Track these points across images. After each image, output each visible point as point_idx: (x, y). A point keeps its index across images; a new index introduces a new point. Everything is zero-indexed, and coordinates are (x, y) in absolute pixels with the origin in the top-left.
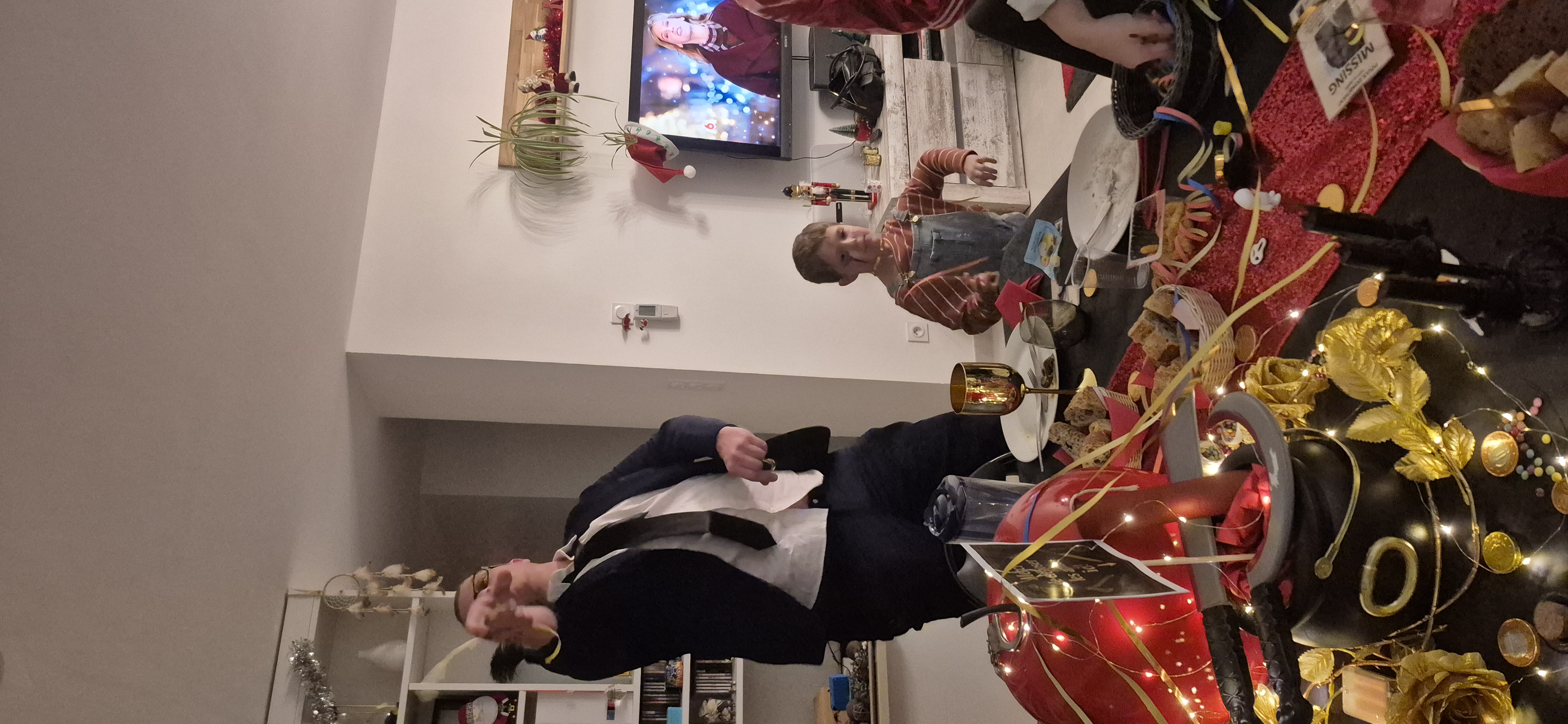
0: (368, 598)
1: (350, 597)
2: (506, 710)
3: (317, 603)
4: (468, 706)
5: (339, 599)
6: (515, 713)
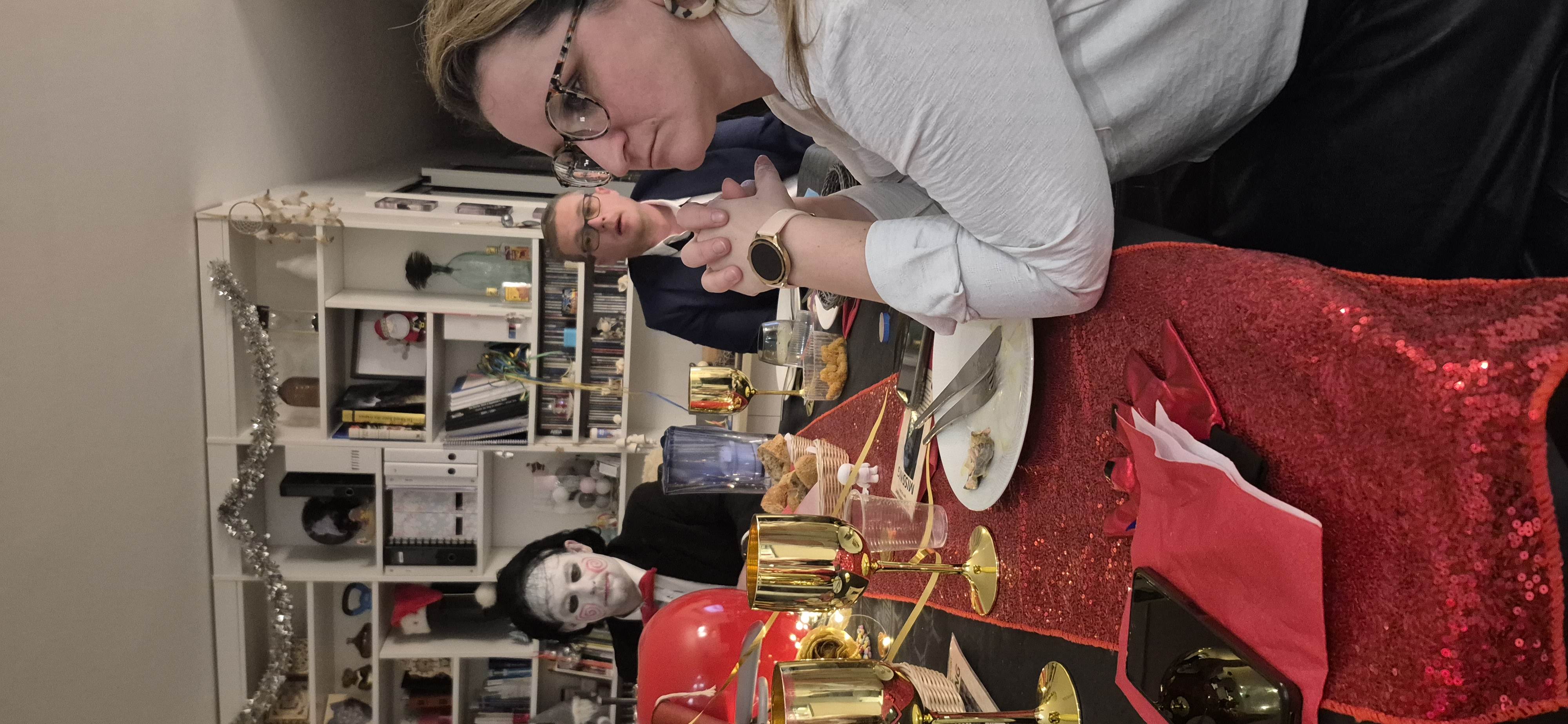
0: (272, 225)
1: (256, 223)
2: (417, 326)
3: (226, 226)
4: (383, 321)
5: (245, 223)
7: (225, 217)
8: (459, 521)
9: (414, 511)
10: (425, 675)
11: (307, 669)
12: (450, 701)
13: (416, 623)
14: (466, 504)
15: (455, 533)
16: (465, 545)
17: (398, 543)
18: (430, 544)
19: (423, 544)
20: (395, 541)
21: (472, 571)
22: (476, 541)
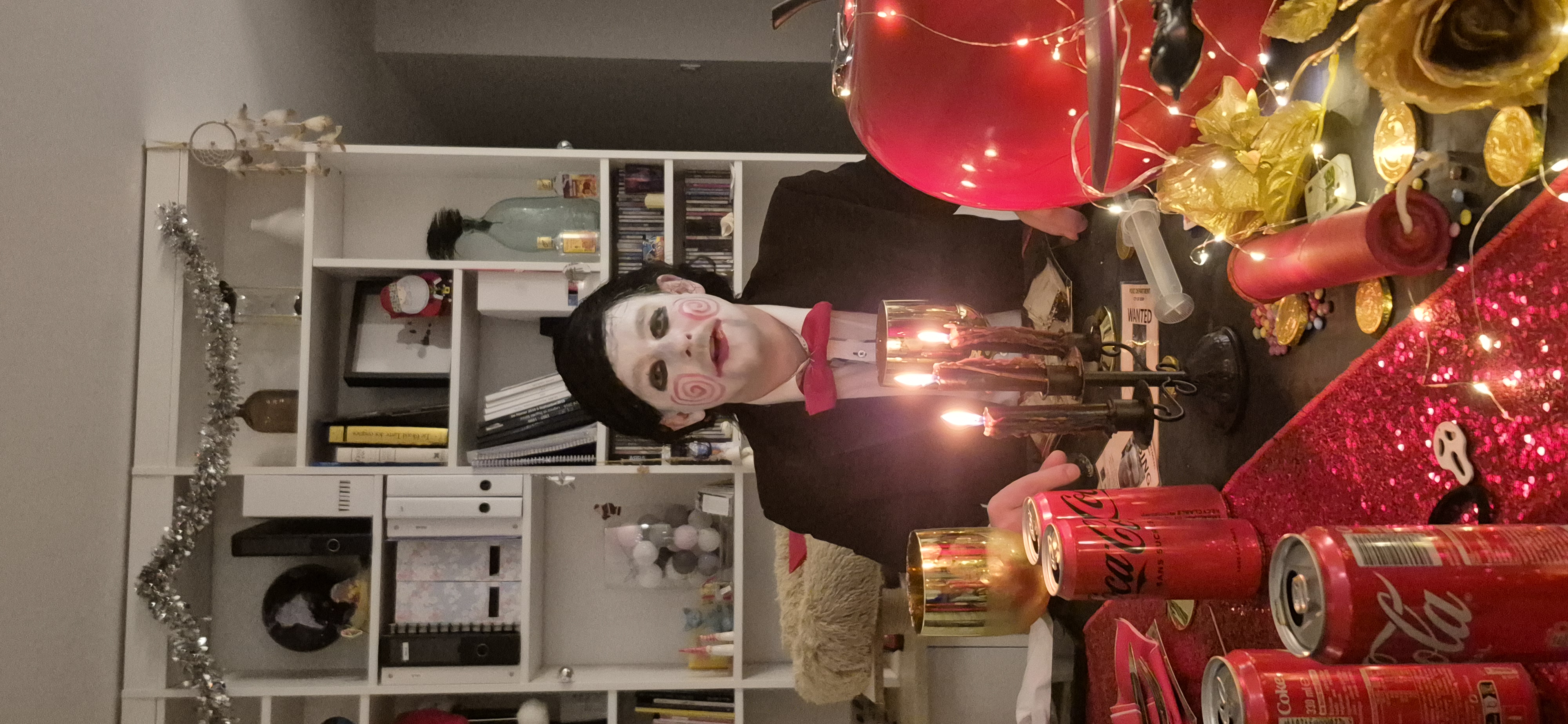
0: (247, 152)
1: (225, 151)
2: (439, 293)
3: (185, 158)
4: (391, 287)
5: (211, 153)
6: (450, 296)
7: (185, 144)
8: (494, 594)
9: (428, 578)
14: (506, 565)
15: (487, 613)
16: (503, 632)
17: (402, 631)
18: (450, 632)
19: (439, 632)
20: (397, 628)
21: (511, 675)
22: (519, 626)
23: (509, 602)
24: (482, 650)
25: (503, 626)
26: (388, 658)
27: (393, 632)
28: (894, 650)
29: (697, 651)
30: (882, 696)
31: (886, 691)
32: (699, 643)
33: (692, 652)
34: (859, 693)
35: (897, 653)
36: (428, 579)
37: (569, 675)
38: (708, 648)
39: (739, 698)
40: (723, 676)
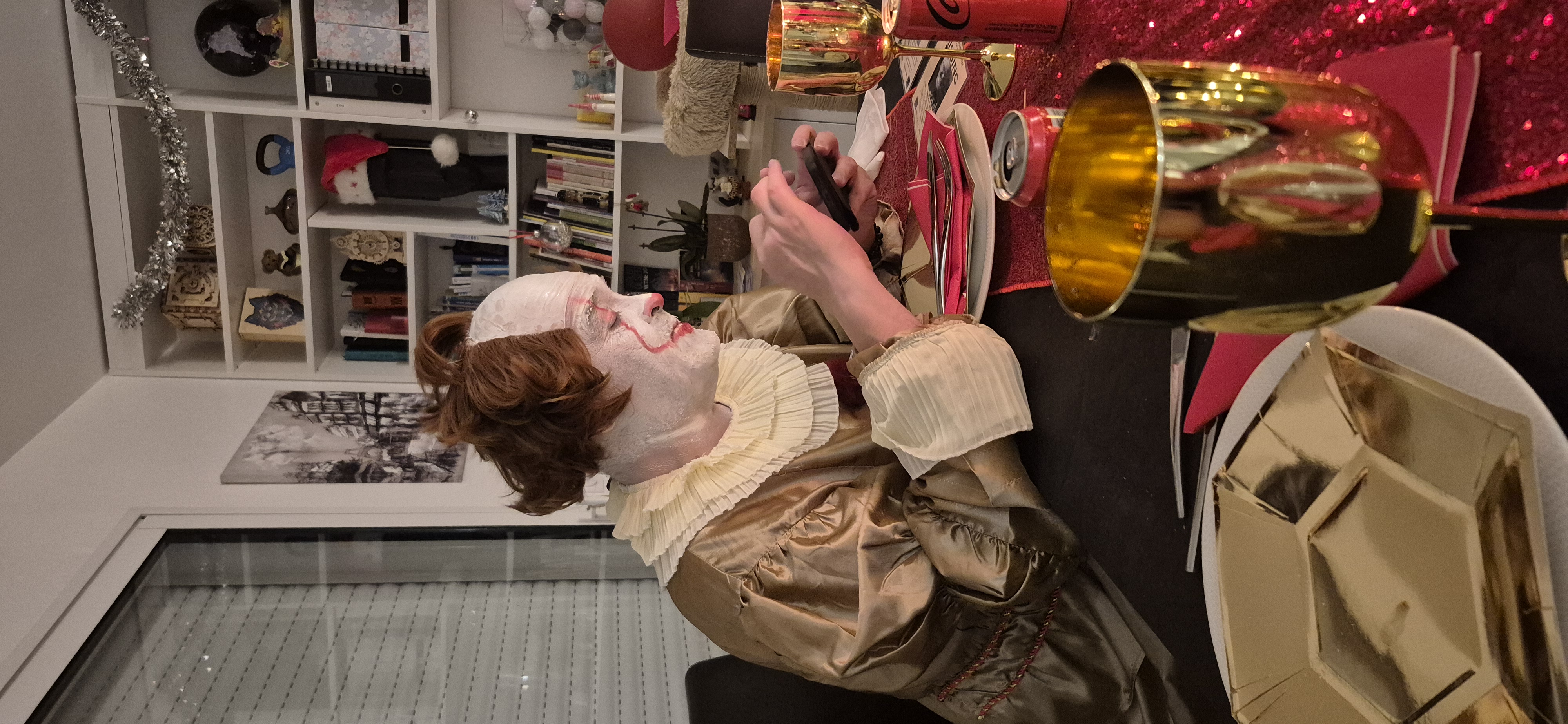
8: (405, 41)
10: (370, 259)
11: (213, 241)
12: (406, 301)
13: (354, 185)
14: (414, 16)
15: (400, 57)
16: (414, 75)
17: (324, 66)
18: (367, 71)
19: (357, 70)
20: (319, 63)
21: (424, 112)
22: (429, 71)
23: (418, 50)
24: (397, 89)
25: (414, 70)
26: (313, 88)
27: (316, 66)
28: (747, 119)
29: (584, 107)
30: (734, 154)
31: (738, 152)
32: (586, 101)
33: (580, 107)
34: (715, 150)
35: (750, 121)
36: (344, 22)
37: (474, 117)
38: (593, 105)
39: (618, 147)
40: (605, 129)
